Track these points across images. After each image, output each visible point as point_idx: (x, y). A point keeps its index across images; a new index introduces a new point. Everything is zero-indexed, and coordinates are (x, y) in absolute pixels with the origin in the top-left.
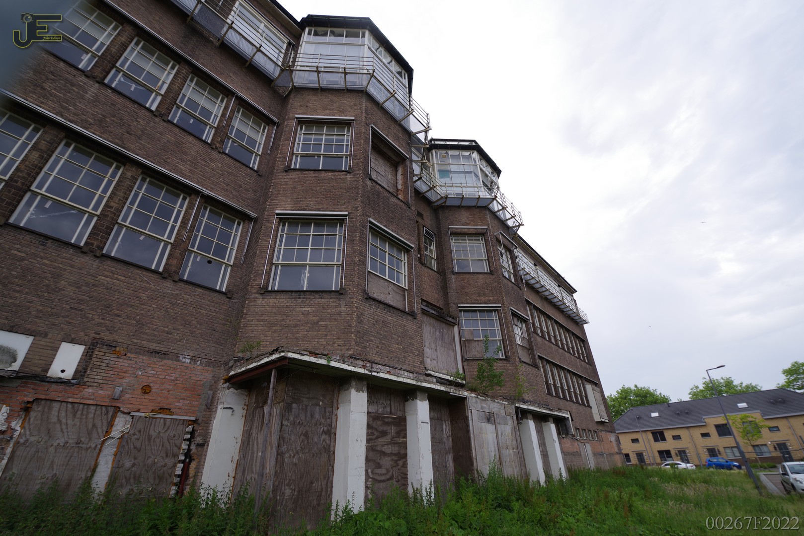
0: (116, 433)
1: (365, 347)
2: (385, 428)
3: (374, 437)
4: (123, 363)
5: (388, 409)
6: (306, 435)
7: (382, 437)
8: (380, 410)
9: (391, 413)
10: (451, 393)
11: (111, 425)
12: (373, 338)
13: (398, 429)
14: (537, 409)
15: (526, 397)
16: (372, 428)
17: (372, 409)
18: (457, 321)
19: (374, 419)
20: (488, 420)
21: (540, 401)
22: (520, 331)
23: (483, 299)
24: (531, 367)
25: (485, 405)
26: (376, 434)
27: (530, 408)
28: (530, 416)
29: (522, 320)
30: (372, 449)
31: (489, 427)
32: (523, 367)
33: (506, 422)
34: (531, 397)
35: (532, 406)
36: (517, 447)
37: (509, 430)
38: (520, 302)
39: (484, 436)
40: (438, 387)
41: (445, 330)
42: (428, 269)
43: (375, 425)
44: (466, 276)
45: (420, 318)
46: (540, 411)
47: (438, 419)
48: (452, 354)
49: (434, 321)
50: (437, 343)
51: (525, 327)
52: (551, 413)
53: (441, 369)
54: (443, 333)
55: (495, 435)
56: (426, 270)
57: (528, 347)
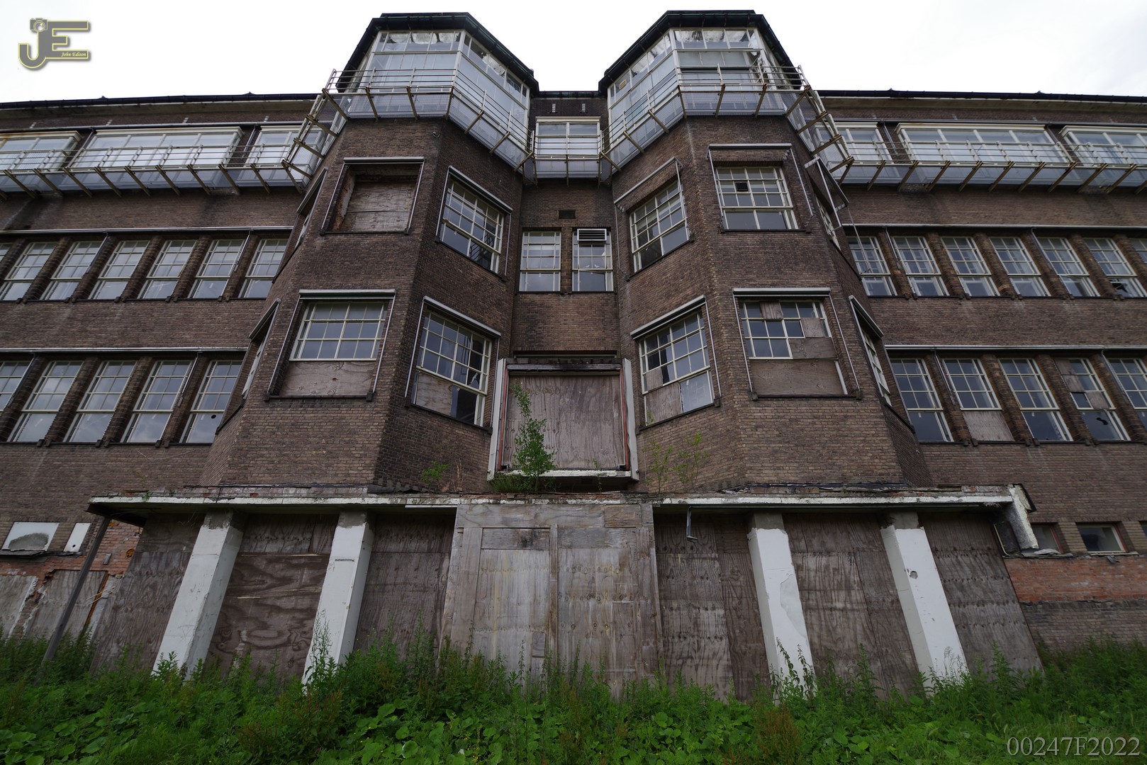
0: (104, 594)
1: (246, 468)
2: (288, 573)
3: (265, 586)
4: (115, 532)
5: (306, 546)
7: (279, 585)
8: (289, 548)
9: (310, 550)
10: (406, 506)
11: (102, 587)
12: (266, 452)
13: (317, 573)
14: (785, 501)
15: (768, 476)
16: (264, 574)
17: (271, 548)
18: (627, 364)
19: (270, 562)
20: (525, 543)
21: (844, 477)
22: (795, 329)
23: (674, 301)
24: (816, 402)
25: (522, 514)
26: (269, 581)
27: (741, 500)
28: (769, 519)
29: (806, 302)
30: (257, 603)
31: (525, 556)
32: (768, 411)
33: (600, 541)
34: (790, 473)
35: (757, 494)
36: (636, 594)
37: (609, 557)
38: (796, 264)
39: (497, 575)
40: (371, 500)
41: (591, 389)
42: (577, 296)
43: (269, 570)
44: (649, 272)
45: (384, 397)
46: (803, 501)
47: (430, 551)
48: (607, 429)
49: (558, 382)
50: (563, 417)
51: (819, 314)
52: (882, 500)
53: (567, 461)
54: (582, 397)
55: (545, 572)
56: (572, 299)
57: (829, 355)
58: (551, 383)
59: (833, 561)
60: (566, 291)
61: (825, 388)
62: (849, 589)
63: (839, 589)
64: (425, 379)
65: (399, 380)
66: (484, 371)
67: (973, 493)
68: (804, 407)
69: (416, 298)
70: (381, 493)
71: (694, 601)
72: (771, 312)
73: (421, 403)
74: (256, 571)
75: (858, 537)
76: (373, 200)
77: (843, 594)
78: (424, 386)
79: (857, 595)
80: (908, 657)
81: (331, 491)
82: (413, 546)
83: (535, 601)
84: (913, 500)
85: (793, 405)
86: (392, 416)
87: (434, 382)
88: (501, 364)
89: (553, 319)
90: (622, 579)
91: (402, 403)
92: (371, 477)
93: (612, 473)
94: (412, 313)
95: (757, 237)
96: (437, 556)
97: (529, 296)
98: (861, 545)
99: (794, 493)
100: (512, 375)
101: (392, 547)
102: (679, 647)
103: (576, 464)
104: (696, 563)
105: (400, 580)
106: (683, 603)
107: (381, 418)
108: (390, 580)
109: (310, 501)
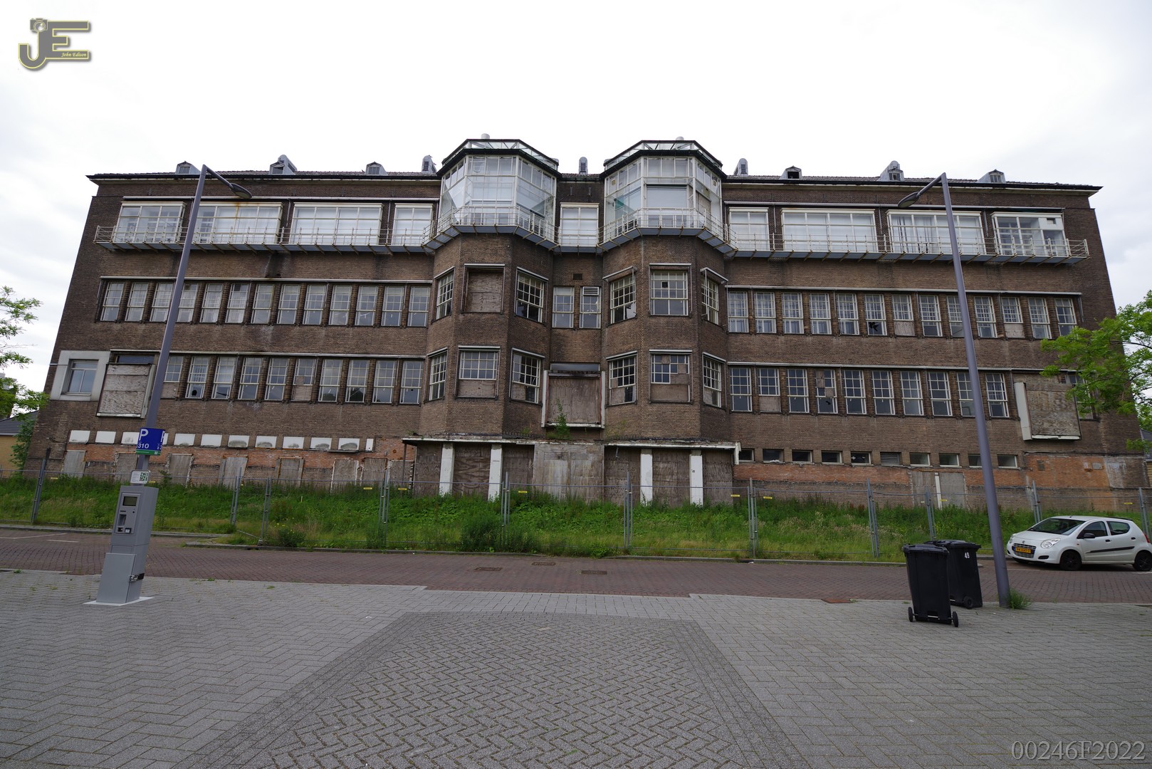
0: (388, 467)
1: (454, 426)
2: (475, 464)
4: (385, 443)
6: (427, 468)
9: (481, 456)
10: (517, 444)
11: (386, 464)
12: (459, 420)
13: (485, 464)
14: (652, 445)
15: (650, 435)
16: (466, 464)
17: (467, 455)
18: (603, 373)
19: (467, 460)
20: (559, 457)
21: (678, 436)
22: (674, 369)
23: (626, 347)
24: (674, 405)
25: (558, 448)
26: (468, 467)
27: (636, 445)
28: (647, 451)
29: (682, 355)
30: (465, 474)
31: (559, 462)
32: (655, 408)
33: (585, 457)
34: (658, 434)
35: (643, 443)
36: (597, 475)
37: (588, 463)
38: (681, 336)
39: (550, 468)
40: (504, 441)
41: (586, 385)
42: (582, 331)
43: (467, 463)
44: (617, 326)
45: (502, 398)
46: (659, 446)
47: (524, 458)
48: (592, 404)
49: (572, 381)
50: (573, 399)
51: (687, 362)
52: (687, 446)
53: (575, 419)
54: (582, 389)
55: (566, 467)
56: (579, 332)
57: (686, 382)
58: (568, 382)
59: (669, 465)
60: (576, 328)
61: (681, 398)
62: (672, 475)
63: (669, 474)
64: (515, 386)
65: (506, 390)
66: (538, 376)
67: (721, 444)
68: (669, 407)
69: (509, 350)
70: (507, 439)
71: (618, 477)
72: (665, 360)
73: (514, 398)
74: (463, 463)
75: (680, 458)
76: (479, 284)
77: (670, 476)
78: (515, 389)
79: (675, 477)
80: (687, 497)
81: (489, 437)
82: (518, 456)
83: (563, 476)
84: (699, 446)
85: (664, 406)
86: (505, 406)
87: (518, 386)
88: (545, 372)
89: (569, 344)
90: (592, 470)
91: (509, 400)
92: (501, 431)
93: (593, 426)
94: (508, 357)
95: (666, 319)
96: (527, 459)
97: (558, 330)
98: (681, 460)
99: (656, 442)
100: (550, 378)
101: (510, 456)
102: (611, 491)
103: (578, 421)
104: (620, 464)
105: (515, 467)
106: (614, 478)
107: (501, 407)
108: (511, 467)
109: (482, 441)
